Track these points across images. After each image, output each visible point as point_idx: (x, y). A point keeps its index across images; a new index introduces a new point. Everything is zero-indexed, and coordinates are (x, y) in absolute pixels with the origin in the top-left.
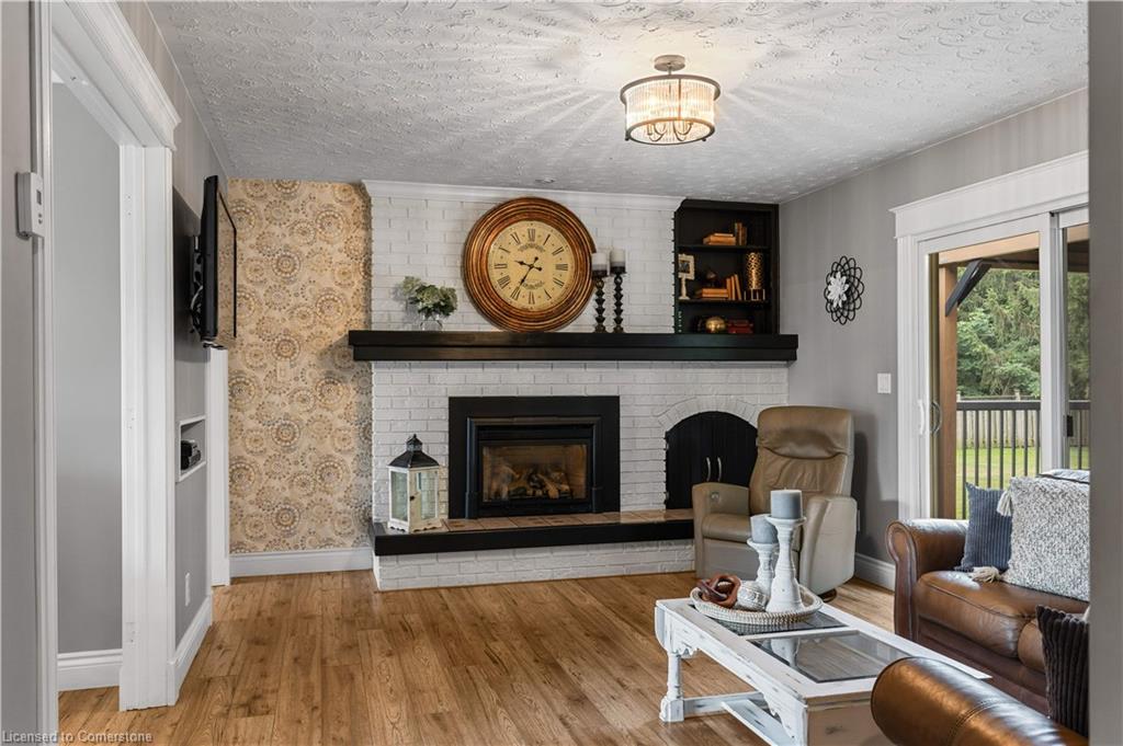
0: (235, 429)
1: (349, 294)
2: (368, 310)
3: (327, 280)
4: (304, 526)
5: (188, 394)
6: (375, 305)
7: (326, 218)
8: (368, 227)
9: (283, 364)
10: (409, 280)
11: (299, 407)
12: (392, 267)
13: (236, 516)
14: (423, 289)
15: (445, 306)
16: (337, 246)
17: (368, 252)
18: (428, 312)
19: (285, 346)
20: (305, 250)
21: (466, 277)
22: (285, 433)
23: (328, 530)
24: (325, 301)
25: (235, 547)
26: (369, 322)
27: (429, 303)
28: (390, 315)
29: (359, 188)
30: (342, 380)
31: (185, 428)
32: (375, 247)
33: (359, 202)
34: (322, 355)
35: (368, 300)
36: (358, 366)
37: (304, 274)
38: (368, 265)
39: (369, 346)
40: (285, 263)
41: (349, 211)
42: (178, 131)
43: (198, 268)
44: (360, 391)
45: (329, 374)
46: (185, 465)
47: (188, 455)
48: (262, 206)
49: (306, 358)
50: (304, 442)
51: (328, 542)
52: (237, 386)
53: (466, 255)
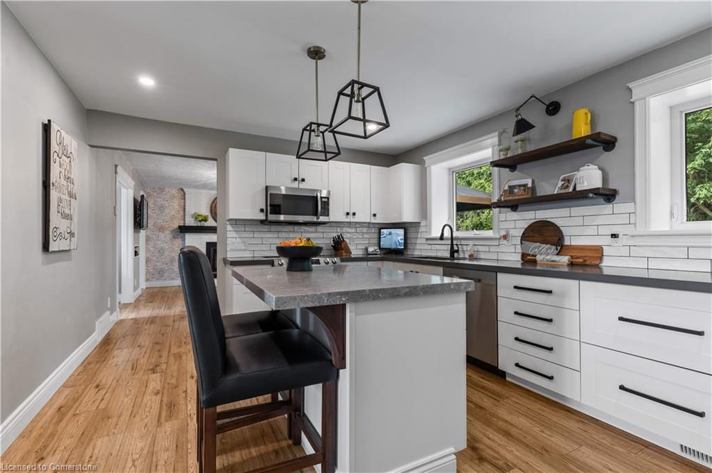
0: (147, 250)
1: (179, 216)
2: (184, 220)
3: (173, 213)
4: (166, 275)
5: (136, 240)
6: (186, 219)
7: (173, 197)
8: (185, 200)
9: (161, 234)
10: (195, 213)
11: (165, 245)
12: (191, 209)
13: (148, 272)
14: (199, 215)
15: (205, 220)
16: (176, 204)
17: (185, 206)
18: (200, 221)
19: (162, 229)
20: (167, 205)
21: (211, 212)
22: (161, 251)
23: (173, 276)
24: (173, 218)
25: (147, 280)
26: (185, 223)
27: (200, 219)
28: (190, 222)
29: (182, 190)
30: (177, 238)
31: (136, 247)
32: (186, 205)
33: (182, 193)
34: (172, 231)
35: (184, 217)
36: (182, 234)
37: (167, 211)
38: (184, 209)
39: (184, 229)
40: (162, 208)
41: (179, 195)
42: (135, 185)
43: (139, 212)
44: (182, 241)
45: (174, 236)
46: (135, 256)
47: (136, 253)
48: (155, 194)
49: (167, 232)
50: (167, 253)
51: (173, 279)
52: (148, 239)
53: (211, 207)
